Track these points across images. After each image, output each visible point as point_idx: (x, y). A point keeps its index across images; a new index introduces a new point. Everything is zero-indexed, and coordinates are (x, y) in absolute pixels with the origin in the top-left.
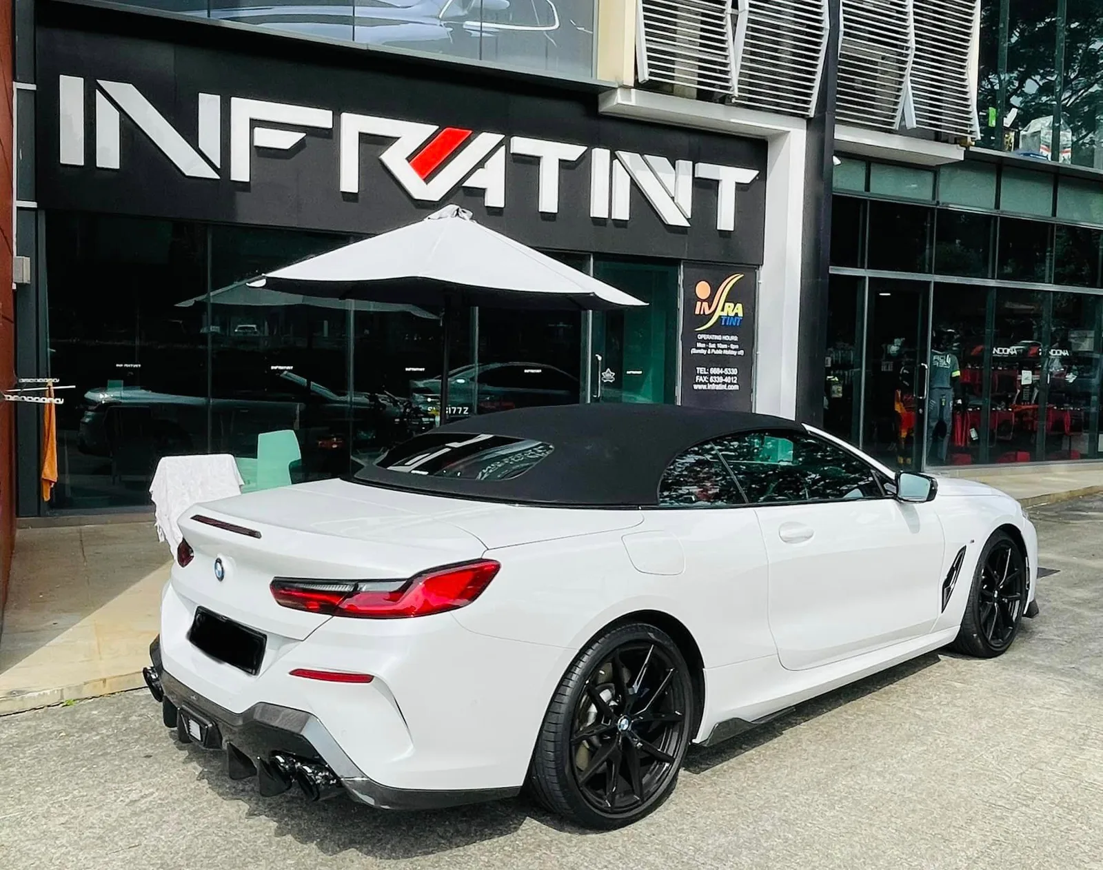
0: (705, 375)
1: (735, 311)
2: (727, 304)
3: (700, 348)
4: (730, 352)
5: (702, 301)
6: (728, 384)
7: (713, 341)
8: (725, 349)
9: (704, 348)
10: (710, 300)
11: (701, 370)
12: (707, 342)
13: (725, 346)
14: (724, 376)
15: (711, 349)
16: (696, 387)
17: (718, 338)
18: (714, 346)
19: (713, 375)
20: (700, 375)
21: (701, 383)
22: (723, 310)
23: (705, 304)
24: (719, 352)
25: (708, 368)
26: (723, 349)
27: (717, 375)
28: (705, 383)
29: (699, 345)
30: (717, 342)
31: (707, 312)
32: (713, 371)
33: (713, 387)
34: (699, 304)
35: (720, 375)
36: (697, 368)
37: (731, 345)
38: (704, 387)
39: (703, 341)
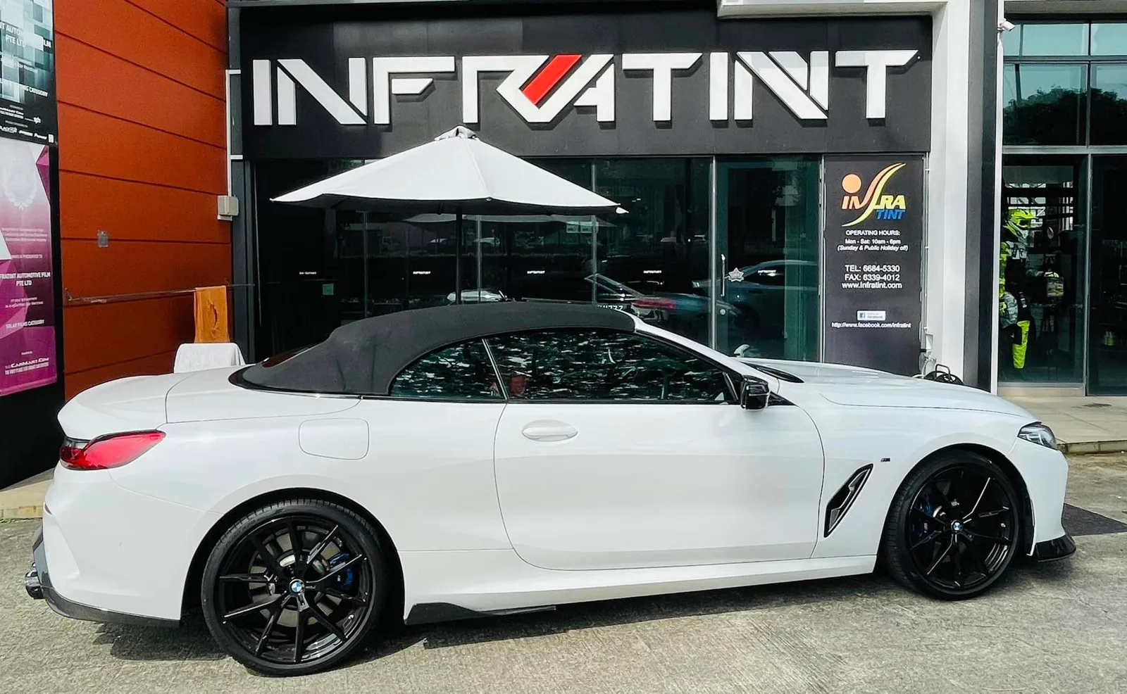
0: (857, 273)
1: (896, 203)
2: (884, 197)
3: (850, 245)
4: (889, 248)
5: (851, 195)
6: (887, 282)
7: (866, 237)
8: (883, 245)
9: (854, 245)
10: (861, 194)
11: (853, 268)
12: (858, 238)
13: (884, 242)
14: (882, 273)
15: (864, 245)
16: (844, 285)
17: (874, 233)
18: (867, 242)
19: (868, 273)
20: (850, 273)
21: (852, 282)
22: (878, 203)
23: (855, 199)
24: (876, 248)
25: (860, 265)
26: (879, 245)
27: (872, 273)
28: (856, 282)
29: (847, 242)
30: (870, 238)
31: (858, 206)
32: (867, 268)
33: (867, 285)
34: (846, 198)
35: (876, 273)
36: (847, 266)
37: (891, 240)
38: (856, 286)
39: (853, 237)
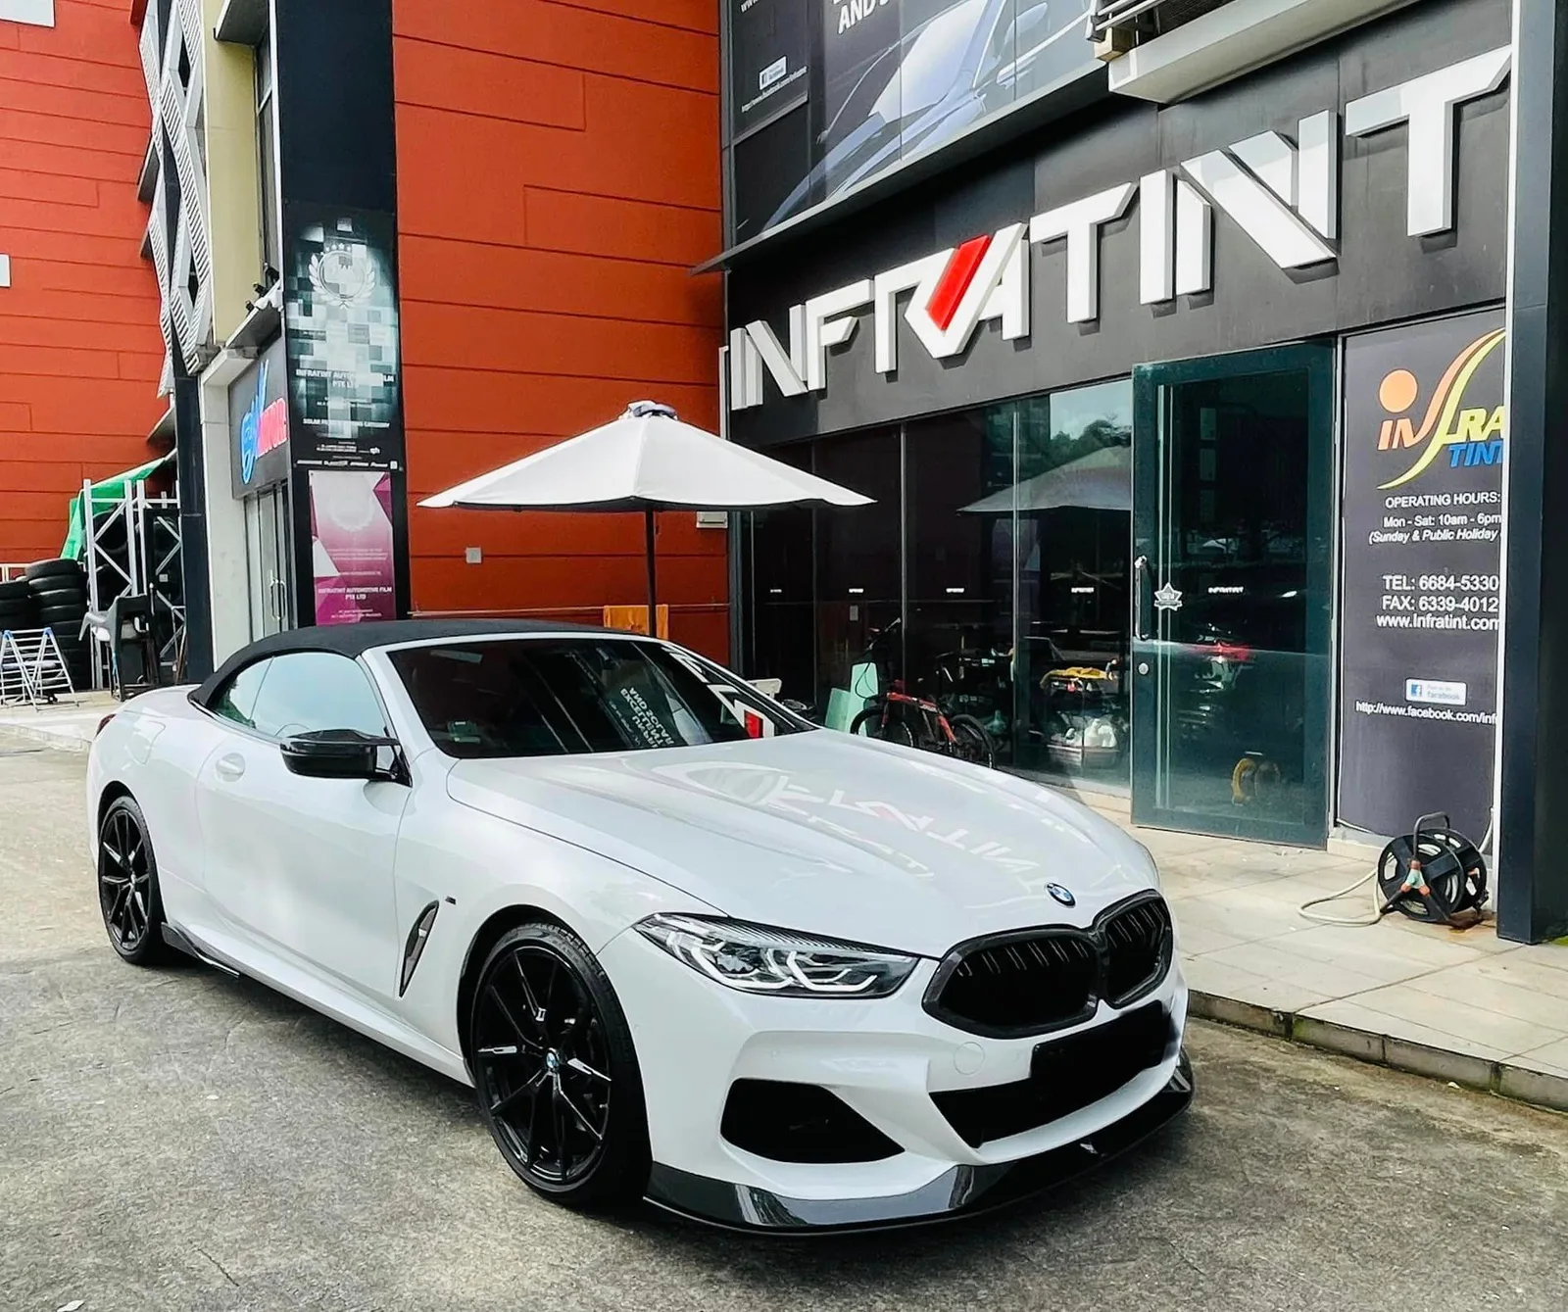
0: (1406, 594)
1: (1491, 426)
2: (1465, 415)
3: (1393, 530)
4: (1475, 534)
5: (1395, 417)
6: (1470, 615)
7: (1424, 511)
8: (1462, 527)
9: (1400, 530)
10: (1416, 413)
11: (1394, 581)
12: (1410, 513)
13: (1463, 520)
14: (1459, 595)
15: (1422, 529)
16: (1381, 621)
17: (1436, 500)
18: (1427, 522)
19: (1429, 593)
20: (1393, 593)
21: (1395, 613)
22: (1452, 430)
23: (1404, 425)
24: (1446, 535)
25: (1413, 576)
26: (1453, 528)
27: (1438, 593)
28: (1405, 613)
29: (1389, 523)
30: (1436, 511)
31: (1410, 441)
32: (1426, 582)
33: (1428, 621)
34: (1387, 425)
35: (1447, 593)
36: (1387, 578)
37: (1480, 516)
38: (1404, 622)
39: (1399, 512)
